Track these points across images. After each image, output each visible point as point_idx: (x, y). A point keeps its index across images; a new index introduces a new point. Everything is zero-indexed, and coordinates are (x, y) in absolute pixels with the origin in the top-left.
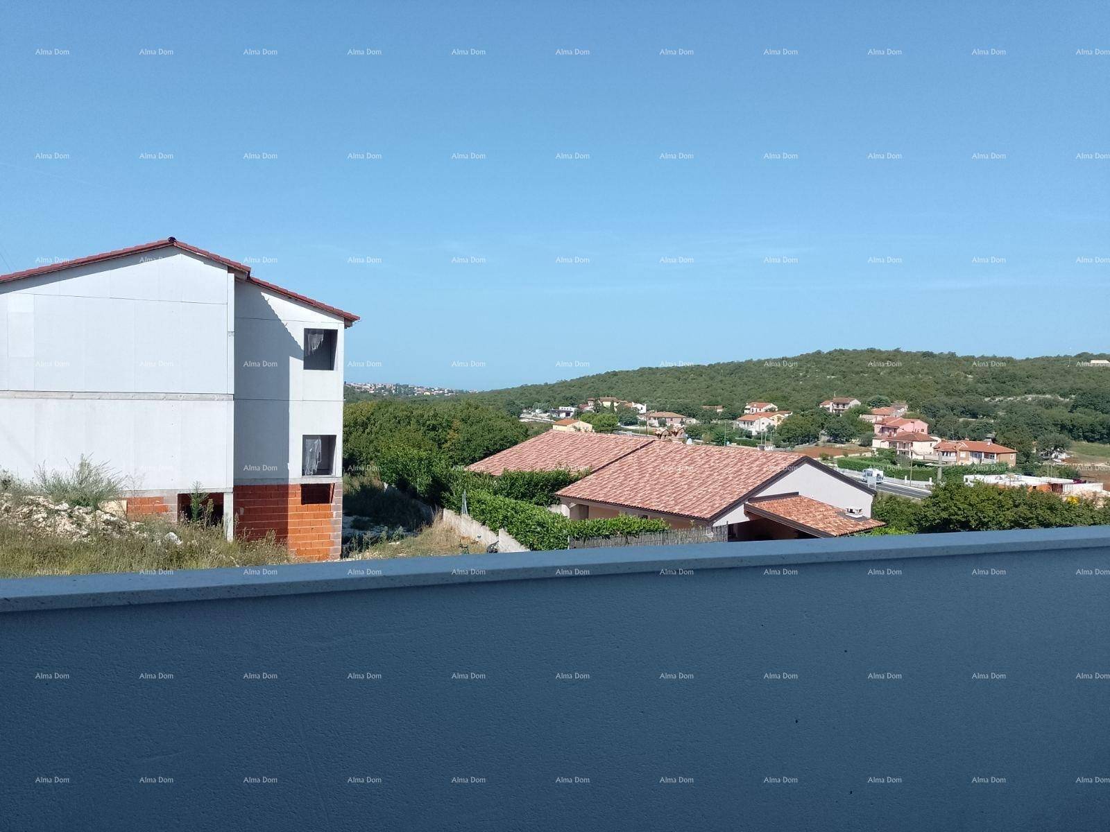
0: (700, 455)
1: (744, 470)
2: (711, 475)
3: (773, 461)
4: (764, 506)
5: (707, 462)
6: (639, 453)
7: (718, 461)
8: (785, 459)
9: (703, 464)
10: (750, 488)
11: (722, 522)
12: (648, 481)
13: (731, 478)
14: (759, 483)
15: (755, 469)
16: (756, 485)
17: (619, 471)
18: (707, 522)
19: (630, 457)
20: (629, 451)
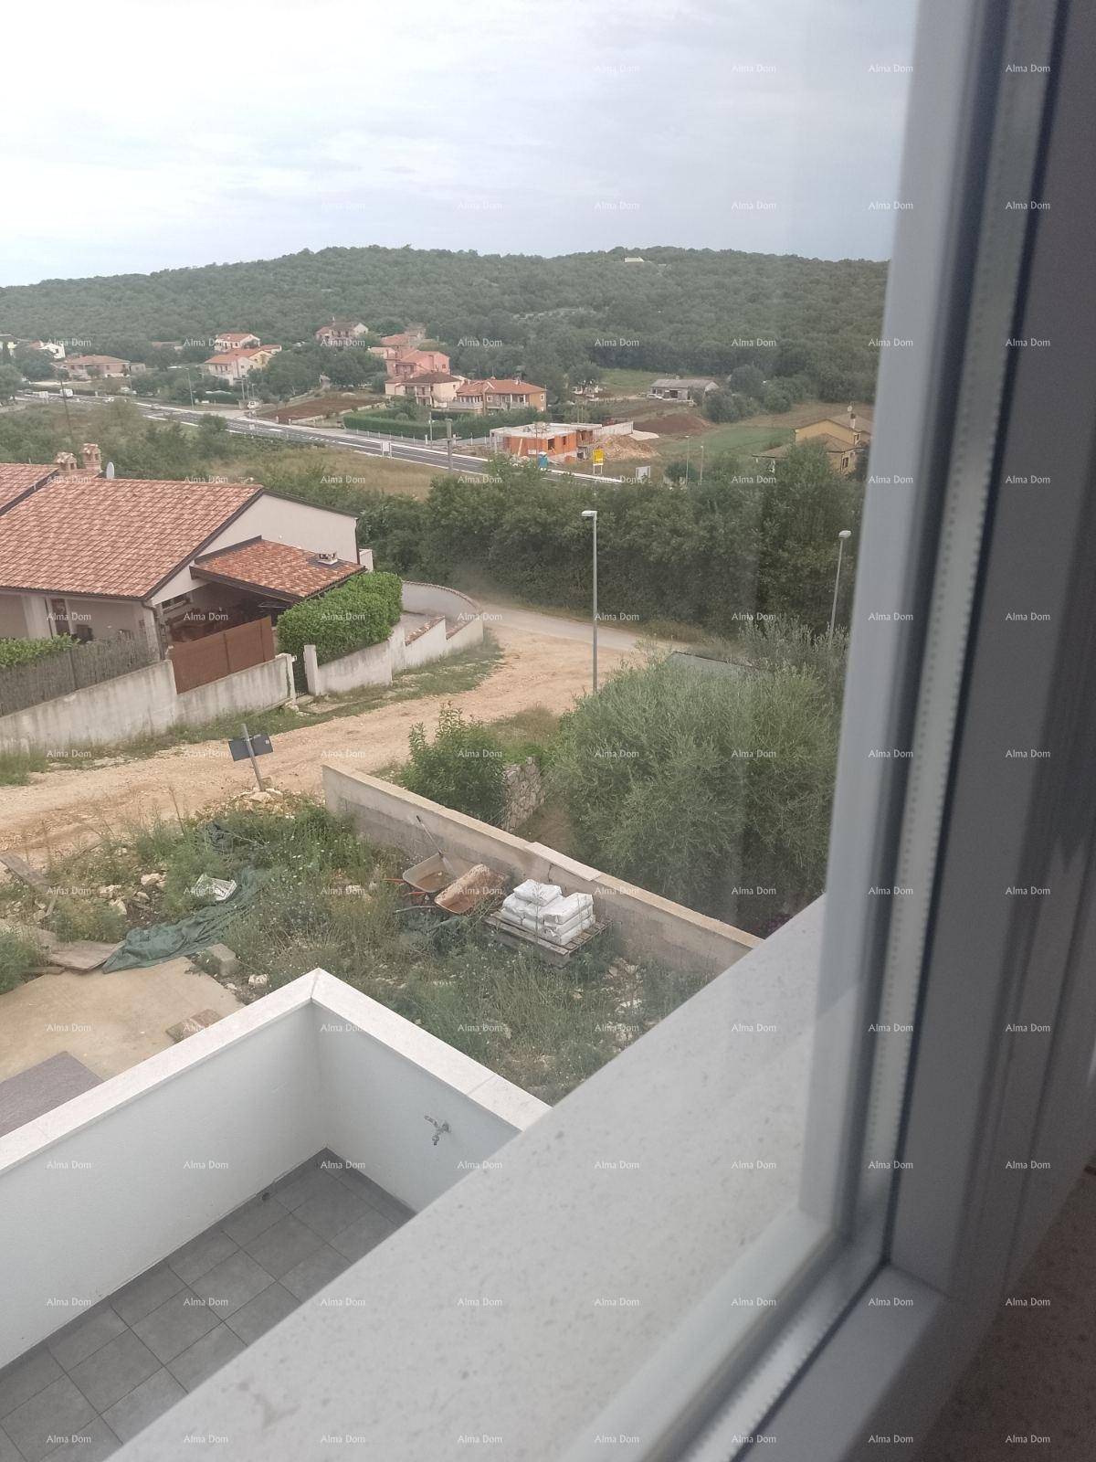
0: (125, 496)
1: (186, 516)
2: (142, 527)
3: (223, 498)
4: (216, 567)
5: (134, 507)
6: (35, 497)
7: (149, 504)
8: (238, 494)
9: (130, 511)
10: (196, 544)
11: (157, 600)
12: (54, 544)
13: (168, 531)
14: (206, 534)
15: (200, 512)
16: (203, 538)
17: (9, 532)
18: (143, 601)
19: (22, 507)
20: (22, 491)
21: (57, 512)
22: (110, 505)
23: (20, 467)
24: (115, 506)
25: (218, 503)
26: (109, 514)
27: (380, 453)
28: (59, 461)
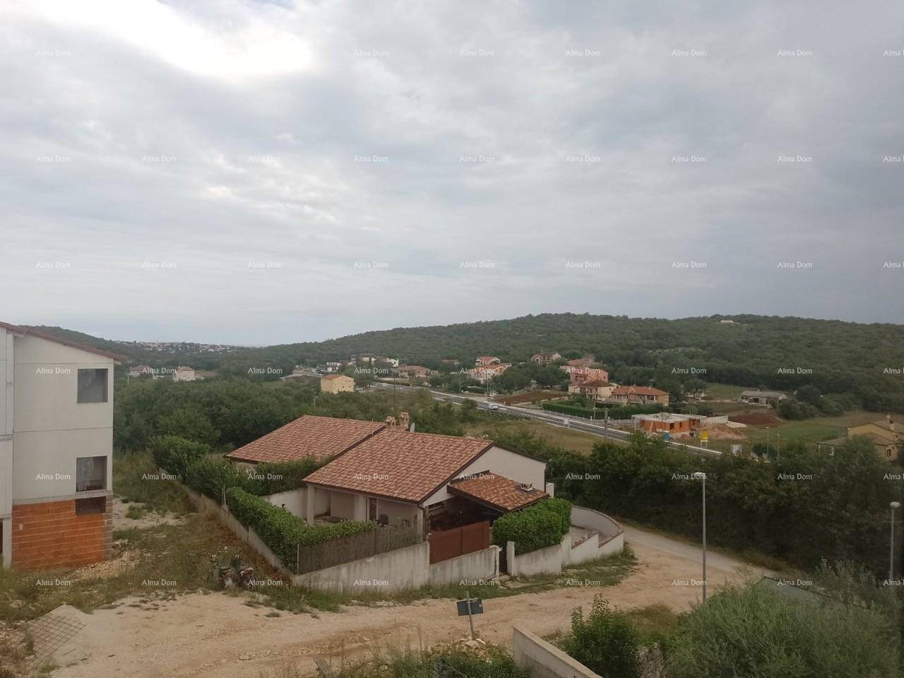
0: (418, 442)
2: (425, 460)
3: (471, 447)
4: (461, 487)
5: (422, 448)
6: (372, 439)
7: (430, 448)
8: (479, 445)
9: (420, 450)
10: (452, 472)
11: (426, 504)
12: (377, 466)
13: (438, 464)
14: (459, 467)
15: (457, 454)
16: (457, 469)
17: (354, 458)
18: (419, 503)
19: (364, 444)
20: (365, 435)
21: (381, 449)
22: (409, 447)
23: (366, 423)
24: (412, 448)
25: (467, 449)
26: (409, 452)
27: (562, 425)
28: (387, 421)
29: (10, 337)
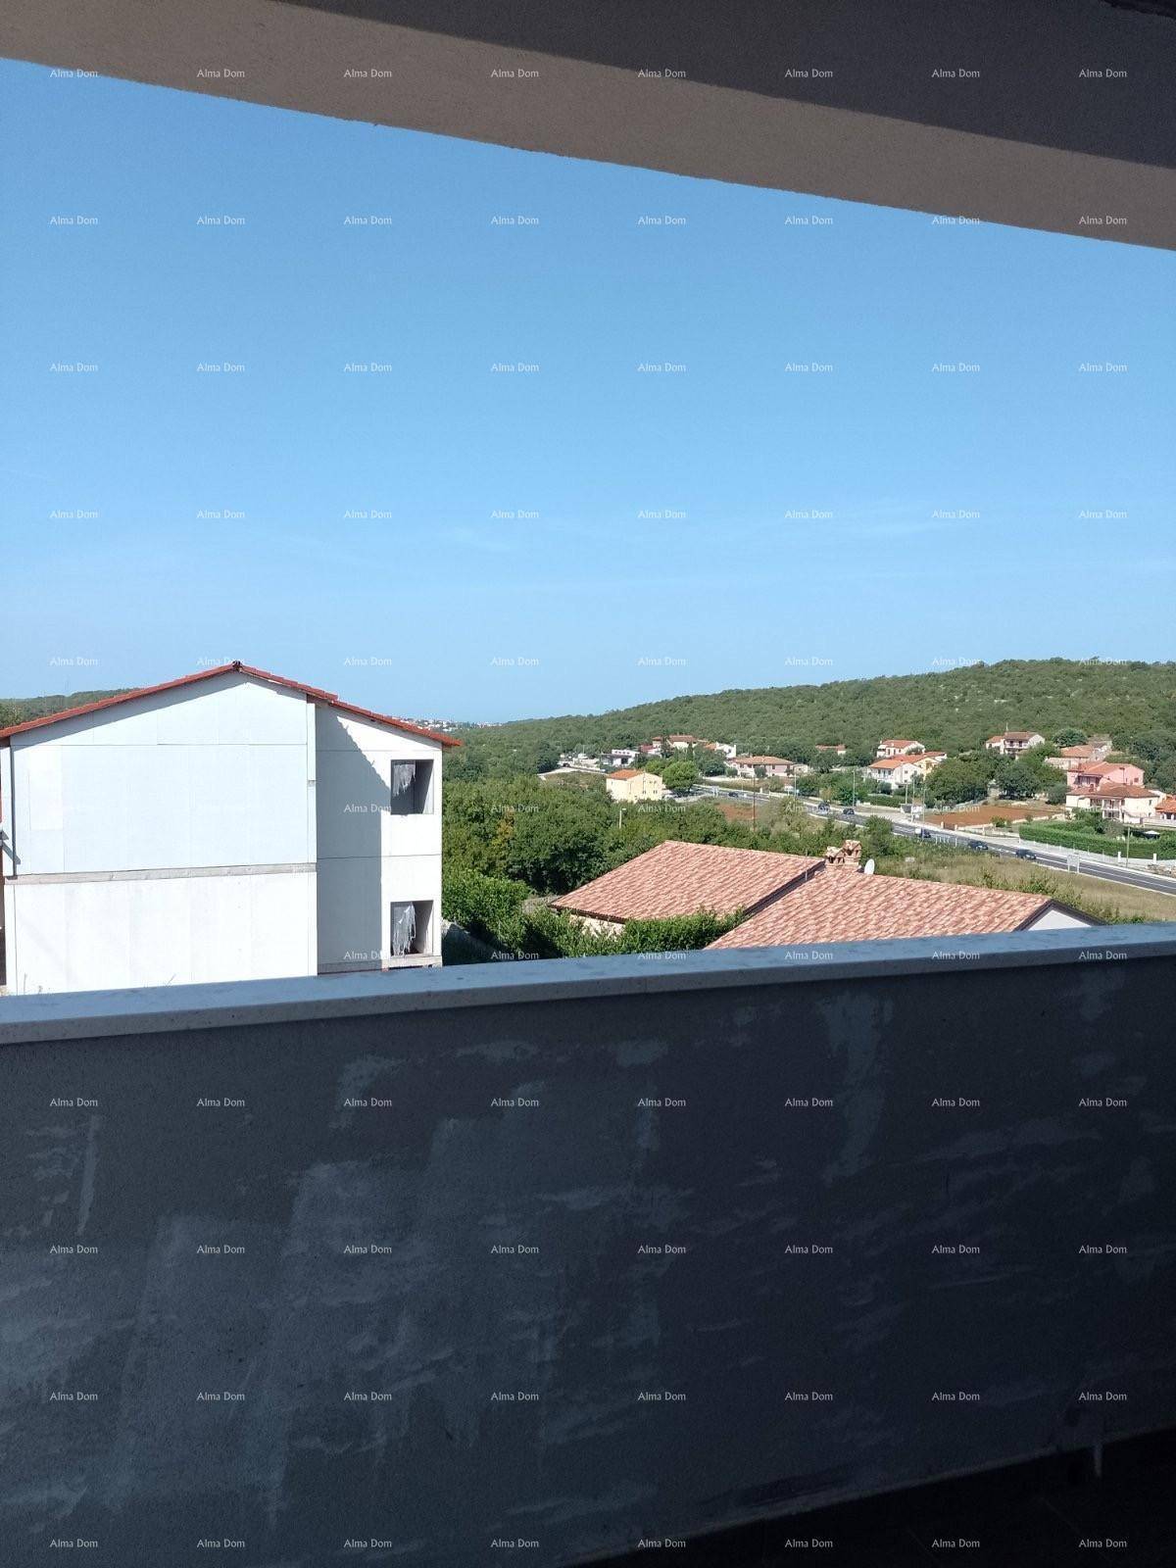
1: (967, 921)
3: (1007, 906)
5: (910, 905)
6: (805, 886)
7: (926, 905)
15: (983, 918)
19: (793, 894)
20: (788, 879)
21: (831, 903)
22: (883, 902)
25: (1001, 910)
26: (885, 910)
27: (1066, 867)
29: (312, 706)
